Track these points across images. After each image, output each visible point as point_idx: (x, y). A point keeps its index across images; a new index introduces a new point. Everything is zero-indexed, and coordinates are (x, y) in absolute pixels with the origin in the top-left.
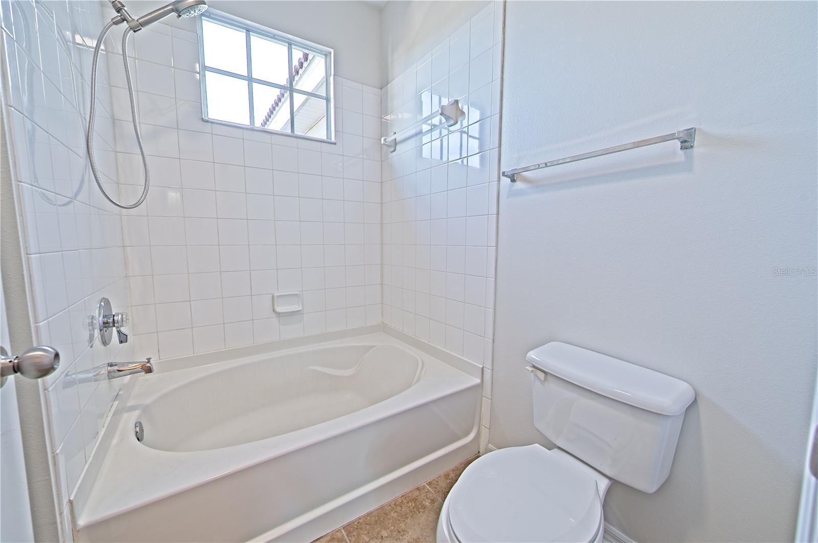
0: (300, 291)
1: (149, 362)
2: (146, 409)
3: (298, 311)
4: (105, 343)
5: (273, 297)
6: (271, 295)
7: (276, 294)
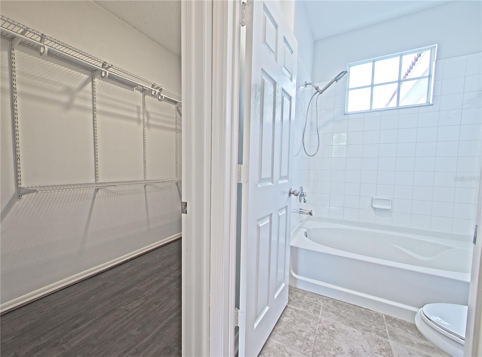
0: (392, 198)
1: (311, 212)
2: (309, 230)
3: (388, 209)
4: (300, 201)
5: (372, 199)
6: (371, 198)
7: (374, 198)
